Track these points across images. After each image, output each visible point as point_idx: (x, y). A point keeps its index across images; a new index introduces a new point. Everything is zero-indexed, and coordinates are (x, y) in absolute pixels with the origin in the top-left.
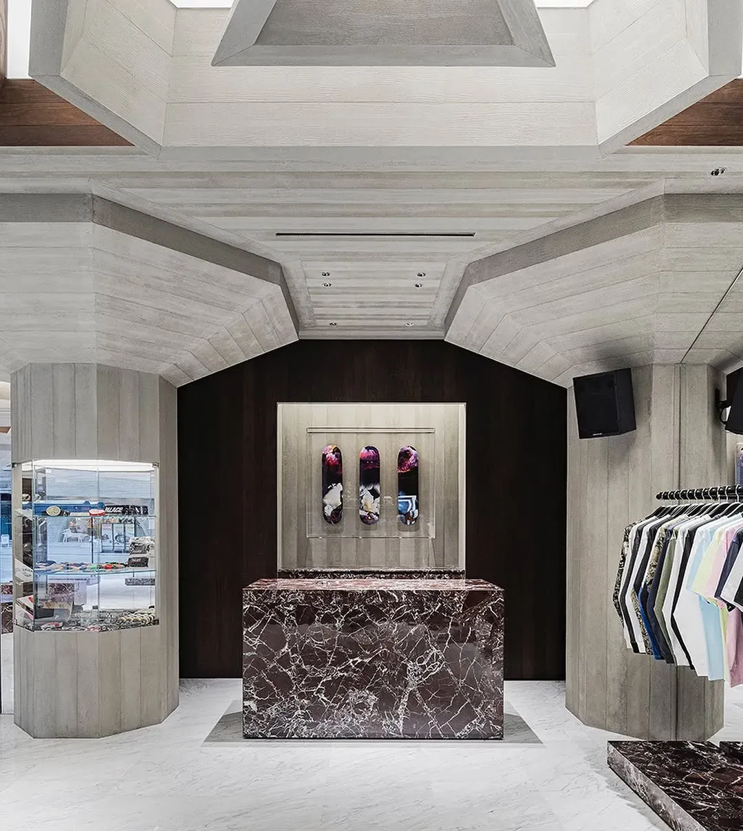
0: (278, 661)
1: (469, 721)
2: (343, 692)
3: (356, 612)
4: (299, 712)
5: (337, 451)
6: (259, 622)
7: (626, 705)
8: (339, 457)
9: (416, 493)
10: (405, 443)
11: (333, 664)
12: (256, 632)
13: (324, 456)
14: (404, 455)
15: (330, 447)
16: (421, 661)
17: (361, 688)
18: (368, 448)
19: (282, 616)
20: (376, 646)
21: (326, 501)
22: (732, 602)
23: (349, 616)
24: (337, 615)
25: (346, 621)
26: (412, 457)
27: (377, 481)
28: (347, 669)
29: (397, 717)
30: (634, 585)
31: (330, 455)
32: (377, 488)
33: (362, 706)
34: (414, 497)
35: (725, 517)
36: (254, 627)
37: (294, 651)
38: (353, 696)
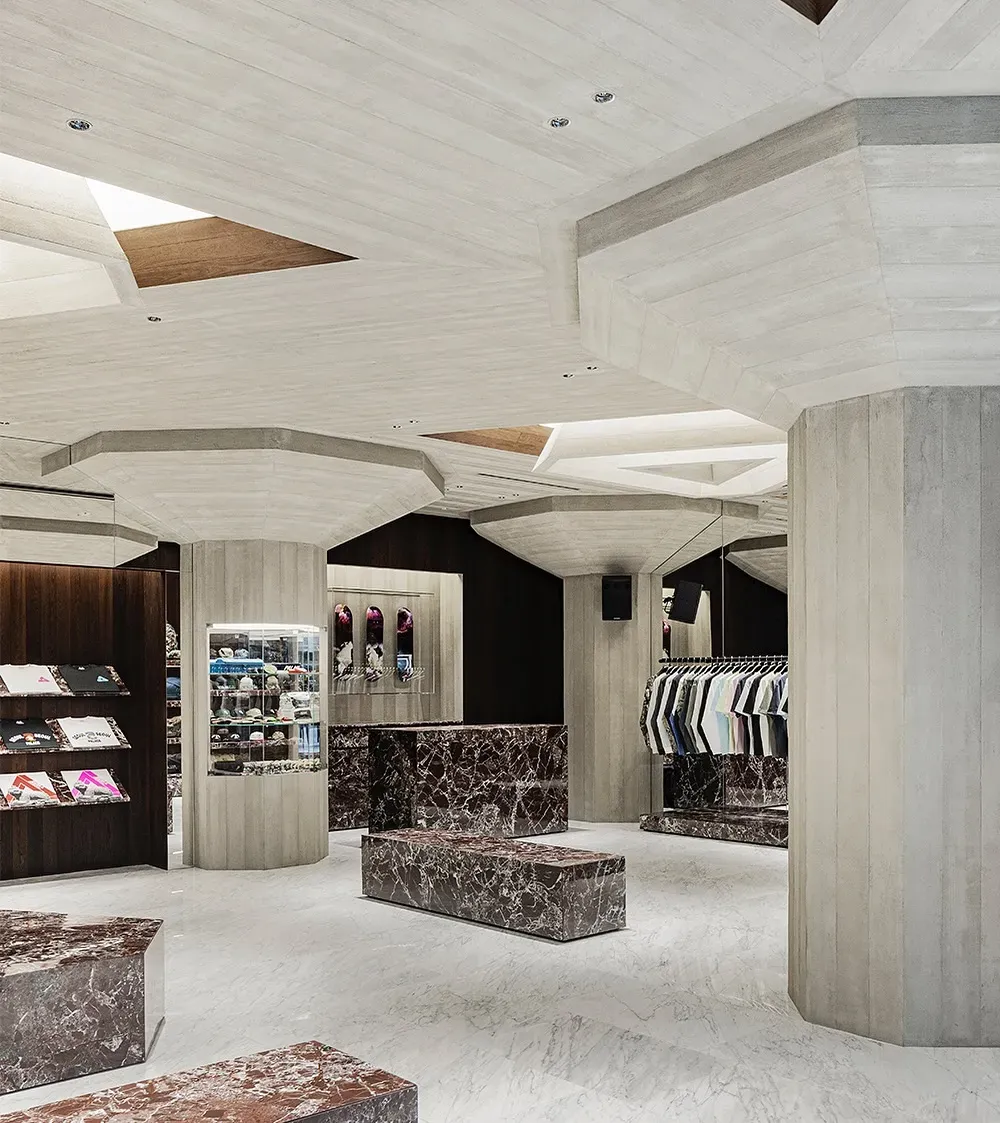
0: (440, 787)
1: (550, 820)
2: (480, 806)
3: (487, 745)
4: (453, 825)
5: (346, 610)
6: (427, 757)
7: (622, 803)
8: (350, 615)
9: (411, 653)
10: (401, 604)
11: (474, 786)
12: (426, 764)
13: (337, 614)
14: (402, 616)
15: (340, 606)
16: (524, 779)
17: (490, 803)
18: (372, 608)
19: (442, 751)
20: (499, 770)
21: (339, 659)
22: (742, 713)
23: (483, 748)
24: (475, 748)
25: (481, 752)
26: (409, 619)
27: (380, 640)
28: (481, 790)
29: (511, 822)
30: (665, 713)
31: (342, 614)
32: (381, 646)
33: (490, 816)
34: (410, 656)
35: (722, 674)
36: (424, 761)
37: (450, 778)
38: (486, 807)
